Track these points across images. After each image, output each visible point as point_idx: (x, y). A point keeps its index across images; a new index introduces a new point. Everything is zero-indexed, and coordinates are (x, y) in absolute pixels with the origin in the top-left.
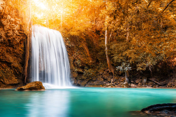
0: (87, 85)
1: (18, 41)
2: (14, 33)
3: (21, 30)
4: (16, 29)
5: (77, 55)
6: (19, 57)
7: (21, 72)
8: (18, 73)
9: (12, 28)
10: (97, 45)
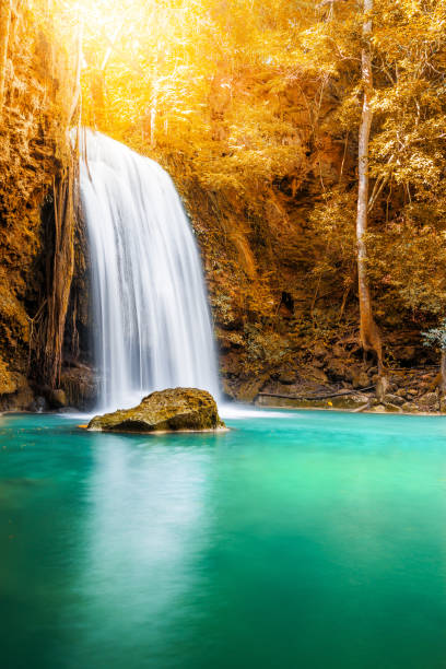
0: (260, 399)
1: (24, 192)
2: (17, 150)
3: (41, 143)
4: (25, 132)
5: (217, 272)
6: (18, 267)
7: (25, 339)
8: (14, 343)
9: (11, 127)
10: (280, 235)
